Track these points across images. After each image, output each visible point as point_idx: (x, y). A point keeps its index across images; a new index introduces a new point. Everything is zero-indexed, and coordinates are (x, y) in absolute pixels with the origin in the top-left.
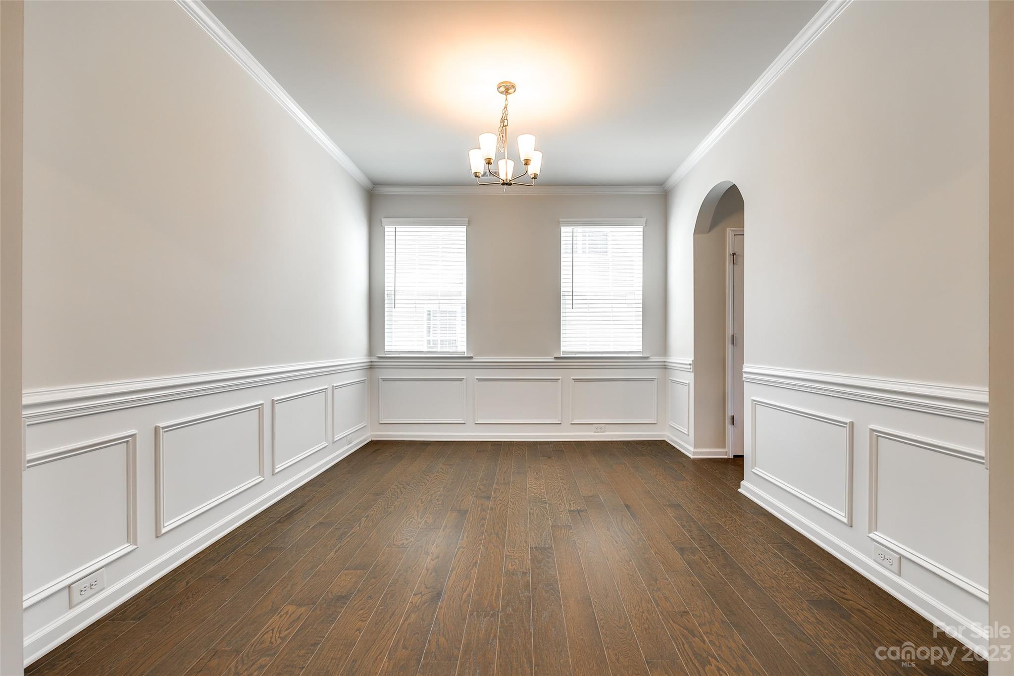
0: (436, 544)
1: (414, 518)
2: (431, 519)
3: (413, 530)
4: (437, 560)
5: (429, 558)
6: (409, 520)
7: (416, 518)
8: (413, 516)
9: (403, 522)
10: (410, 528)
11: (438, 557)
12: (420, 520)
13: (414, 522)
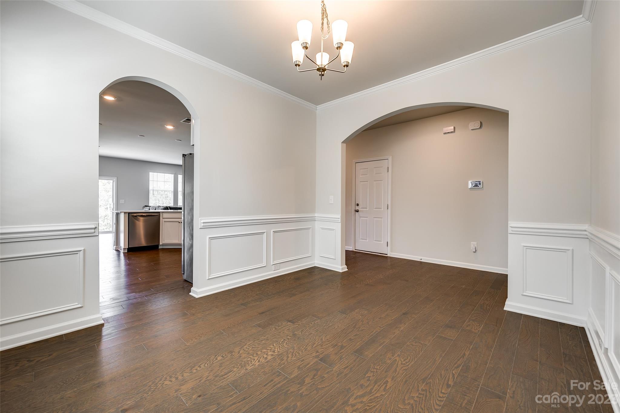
0: (394, 334)
1: (402, 364)
2: (387, 357)
3: (406, 351)
4: (398, 326)
5: (402, 329)
6: (407, 363)
7: (400, 362)
8: (402, 366)
9: (413, 363)
10: (407, 353)
11: (397, 327)
12: (397, 359)
13: (403, 358)
